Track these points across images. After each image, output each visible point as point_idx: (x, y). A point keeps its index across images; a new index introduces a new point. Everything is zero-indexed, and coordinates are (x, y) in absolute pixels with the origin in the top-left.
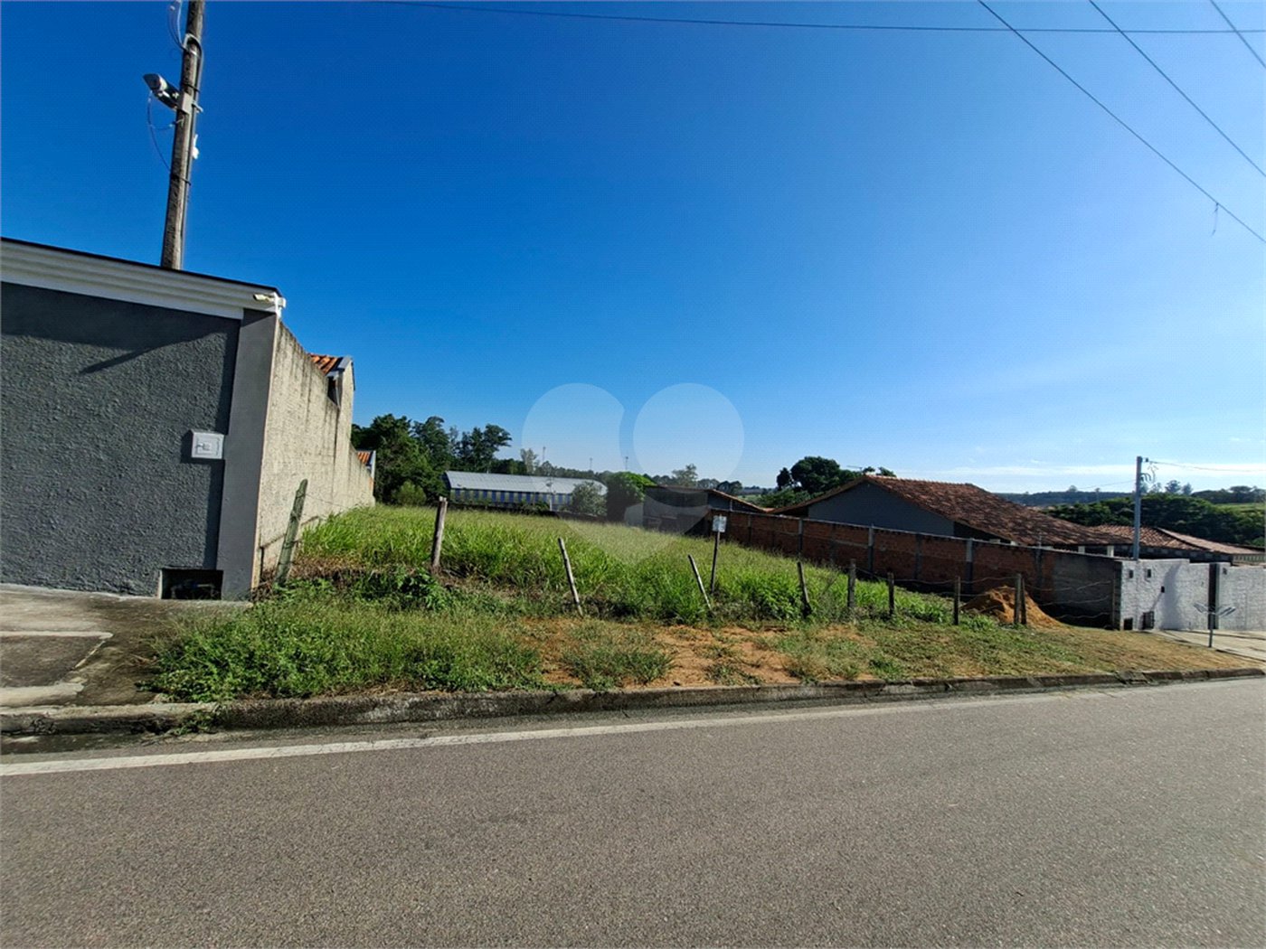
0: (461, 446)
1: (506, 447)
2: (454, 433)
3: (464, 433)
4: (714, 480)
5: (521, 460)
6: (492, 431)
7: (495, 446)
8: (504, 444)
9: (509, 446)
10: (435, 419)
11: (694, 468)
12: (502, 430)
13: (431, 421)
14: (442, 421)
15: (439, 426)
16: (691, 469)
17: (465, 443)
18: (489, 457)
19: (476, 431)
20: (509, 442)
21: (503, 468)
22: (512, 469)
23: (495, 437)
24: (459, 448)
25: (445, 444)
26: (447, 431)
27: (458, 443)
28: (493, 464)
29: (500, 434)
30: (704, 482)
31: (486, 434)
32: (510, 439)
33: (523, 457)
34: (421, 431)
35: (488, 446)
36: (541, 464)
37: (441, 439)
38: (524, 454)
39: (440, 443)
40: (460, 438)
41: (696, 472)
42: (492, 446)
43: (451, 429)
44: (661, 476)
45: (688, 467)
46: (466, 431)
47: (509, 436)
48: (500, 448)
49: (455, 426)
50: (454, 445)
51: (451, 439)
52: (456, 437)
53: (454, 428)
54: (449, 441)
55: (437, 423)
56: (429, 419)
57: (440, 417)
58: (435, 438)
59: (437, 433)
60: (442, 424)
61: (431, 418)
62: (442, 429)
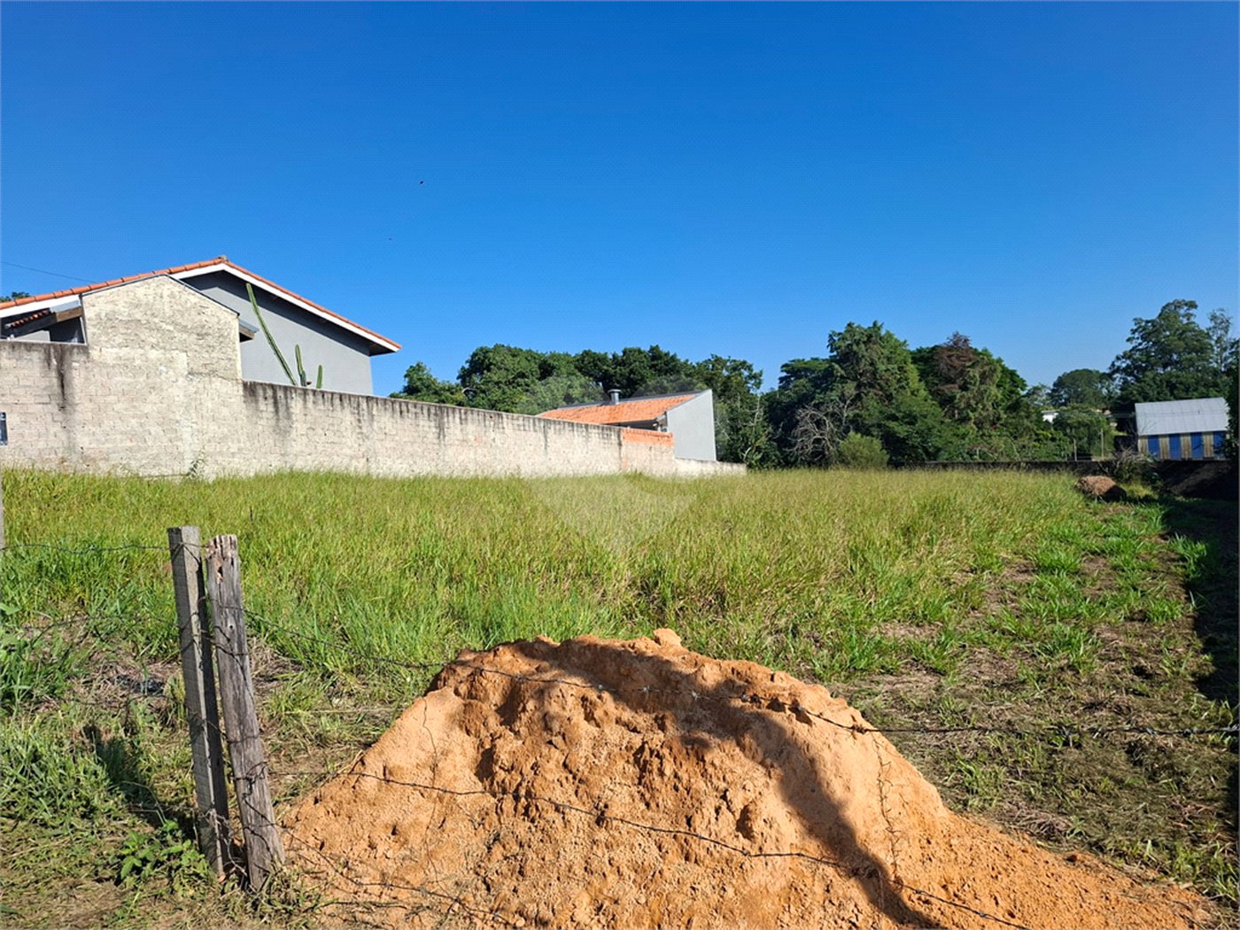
2: (1221, 323)
10: (1178, 305)
13: (1169, 312)
14: (1192, 305)
15: (1188, 316)
25: (1203, 350)
26: (1205, 324)
34: (1149, 334)
37: (1195, 343)
39: (1191, 350)
43: (1213, 318)
49: (1222, 310)
50: (1225, 349)
51: (1215, 338)
52: (1226, 332)
53: (1218, 314)
54: (1213, 343)
55: (1182, 311)
56: (1164, 308)
57: (1187, 300)
58: (1182, 343)
59: (1184, 332)
60: (1192, 311)
61: (1168, 305)
62: (1194, 323)
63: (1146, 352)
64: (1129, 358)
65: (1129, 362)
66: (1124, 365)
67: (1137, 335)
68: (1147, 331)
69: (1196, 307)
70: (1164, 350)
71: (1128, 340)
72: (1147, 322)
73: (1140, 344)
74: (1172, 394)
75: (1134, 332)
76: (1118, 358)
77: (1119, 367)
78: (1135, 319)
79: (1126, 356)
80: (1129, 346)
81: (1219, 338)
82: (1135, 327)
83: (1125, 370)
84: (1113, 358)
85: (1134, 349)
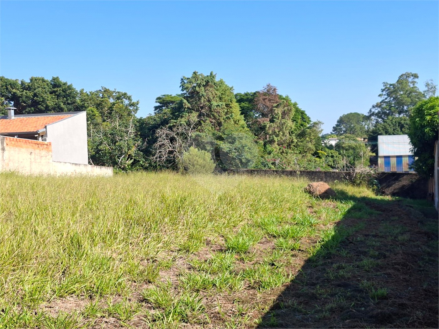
2: (431, 88)
10: (408, 75)
13: (403, 80)
14: (416, 76)
15: (413, 83)
34: (391, 92)
37: (416, 99)
43: (427, 85)
49: (432, 80)
51: (428, 97)
52: (434, 93)
53: (430, 82)
55: (410, 79)
56: (400, 77)
57: (413, 73)
58: (409, 100)
59: (410, 93)
60: (416, 80)
61: (402, 75)
62: (416, 87)
63: (389, 103)
64: (380, 107)
65: (379, 109)
66: (377, 111)
67: (384, 93)
69: (418, 77)
70: (400, 103)
71: (380, 95)
72: (391, 85)
73: (386, 99)
75: (383, 90)
76: (373, 107)
77: (374, 112)
78: (384, 83)
79: (378, 106)
80: (380, 100)
82: (383, 88)
84: (371, 107)
85: (382, 101)
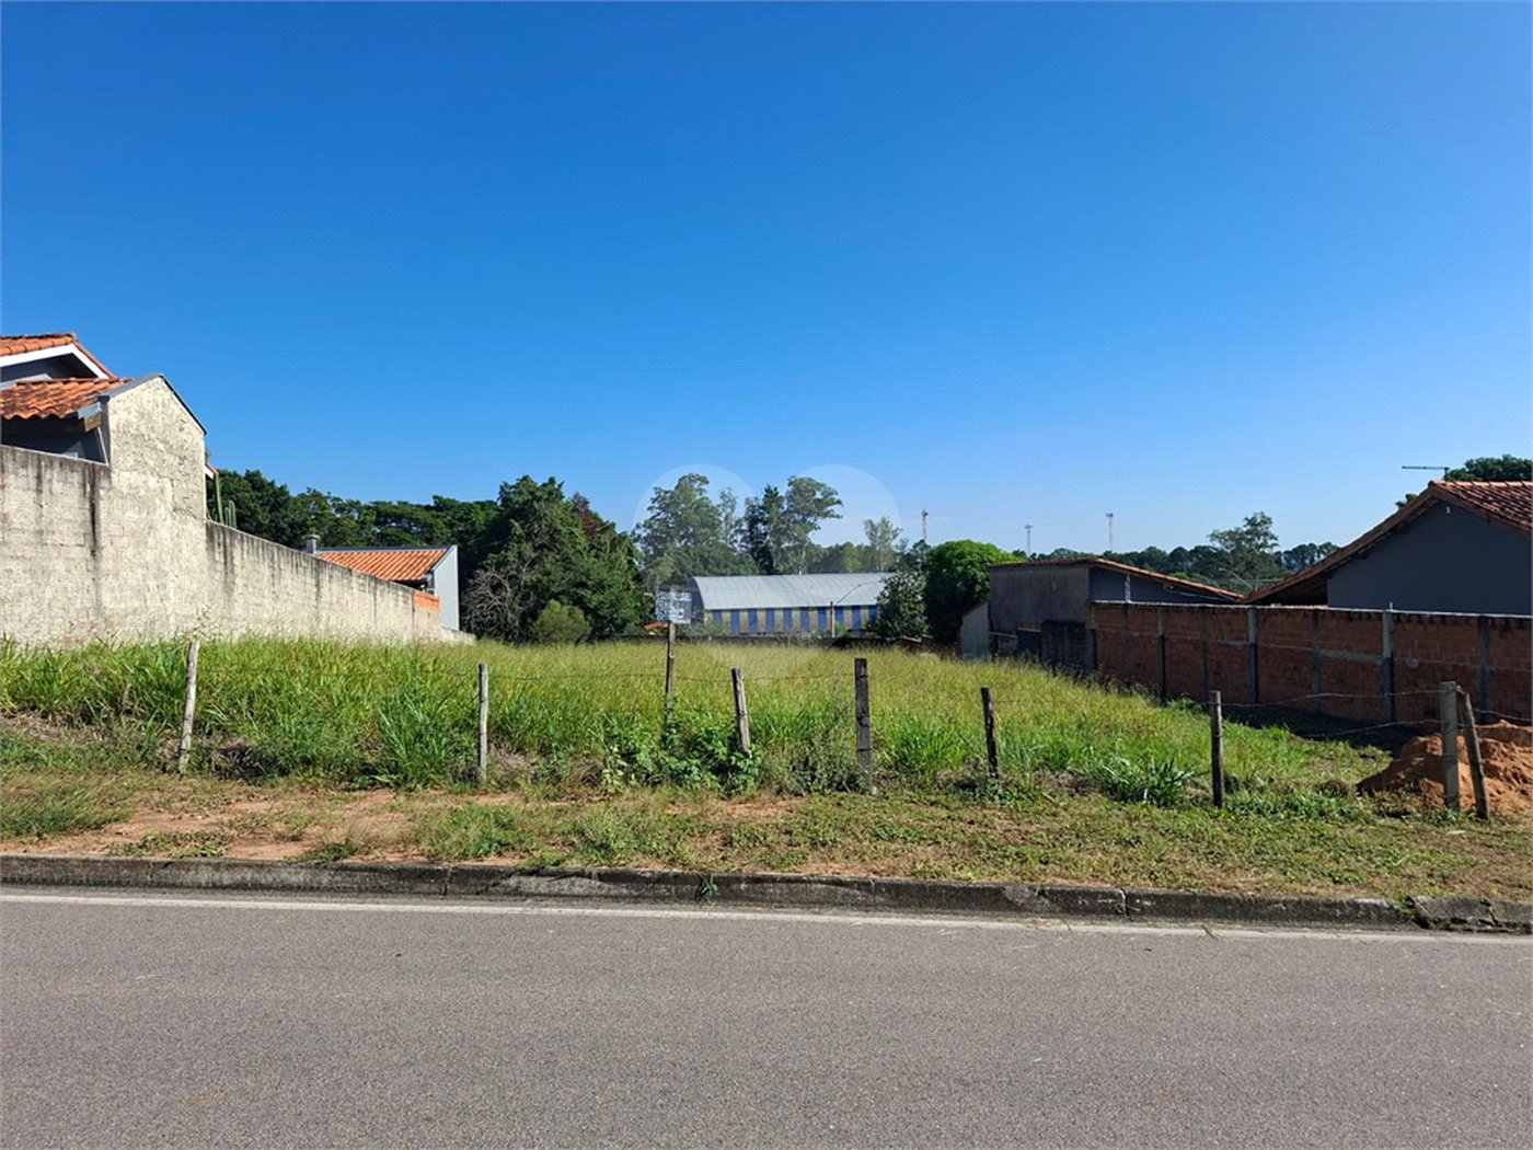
0: (745, 527)
1: (833, 519)
2: (729, 501)
3: (747, 501)
4: (1327, 545)
5: (867, 543)
6: (801, 489)
7: (810, 519)
8: (826, 515)
9: (838, 517)
10: (692, 478)
11: (1266, 521)
12: (819, 486)
13: (685, 485)
14: (704, 481)
15: (701, 491)
16: (1258, 526)
17: (753, 521)
18: (802, 544)
19: (771, 495)
20: (836, 509)
21: (831, 562)
22: (849, 562)
23: (811, 501)
24: (742, 531)
25: (714, 526)
26: (715, 501)
27: (738, 522)
28: (810, 557)
29: (819, 495)
30: (1301, 552)
31: (790, 498)
32: (839, 502)
33: (872, 536)
34: (668, 505)
35: (795, 522)
36: (910, 547)
37: (707, 518)
38: (872, 529)
39: (704, 525)
40: (740, 512)
41: (1272, 530)
42: (804, 520)
43: (723, 496)
44: (1189, 548)
45: (1251, 522)
46: (752, 496)
47: (836, 497)
48: (821, 522)
49: (729, 489)
50: (731, 527)
51: (724, 515)
52: (733, 510)
53: (726, 492)
54: (722, 519)
55: (696, 486)
56: (681, 480)
57: (701, 475)
58: (697, 517)
59: (698, 507)
61: (684, 477)
62: (707, 498)
63: (664, 522)
64: (649, 527)
65: (648, 531)
66: (644, 535)
67: (656, 505)
68: (666, 502)
69: (707, 483)
70: (682, 523)
71: (650, 508)
72: (666, 492)
73: (659, 514)
74: (705, 568)
75: (654, 501)
76: (638, 527)
77: (639, 536)
78: (656, 488)
79: (648, 525)
80: (649, 515)
81: (727, 516)
82: (655, 496)
83: (645, 538)
84: (634, 527)
85: (653, 518)
